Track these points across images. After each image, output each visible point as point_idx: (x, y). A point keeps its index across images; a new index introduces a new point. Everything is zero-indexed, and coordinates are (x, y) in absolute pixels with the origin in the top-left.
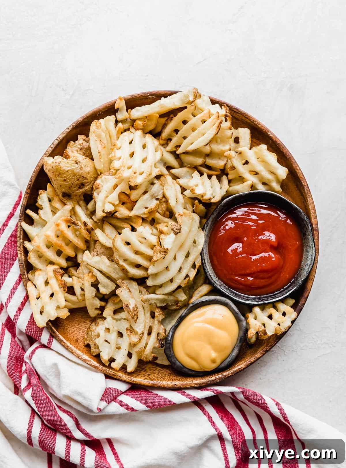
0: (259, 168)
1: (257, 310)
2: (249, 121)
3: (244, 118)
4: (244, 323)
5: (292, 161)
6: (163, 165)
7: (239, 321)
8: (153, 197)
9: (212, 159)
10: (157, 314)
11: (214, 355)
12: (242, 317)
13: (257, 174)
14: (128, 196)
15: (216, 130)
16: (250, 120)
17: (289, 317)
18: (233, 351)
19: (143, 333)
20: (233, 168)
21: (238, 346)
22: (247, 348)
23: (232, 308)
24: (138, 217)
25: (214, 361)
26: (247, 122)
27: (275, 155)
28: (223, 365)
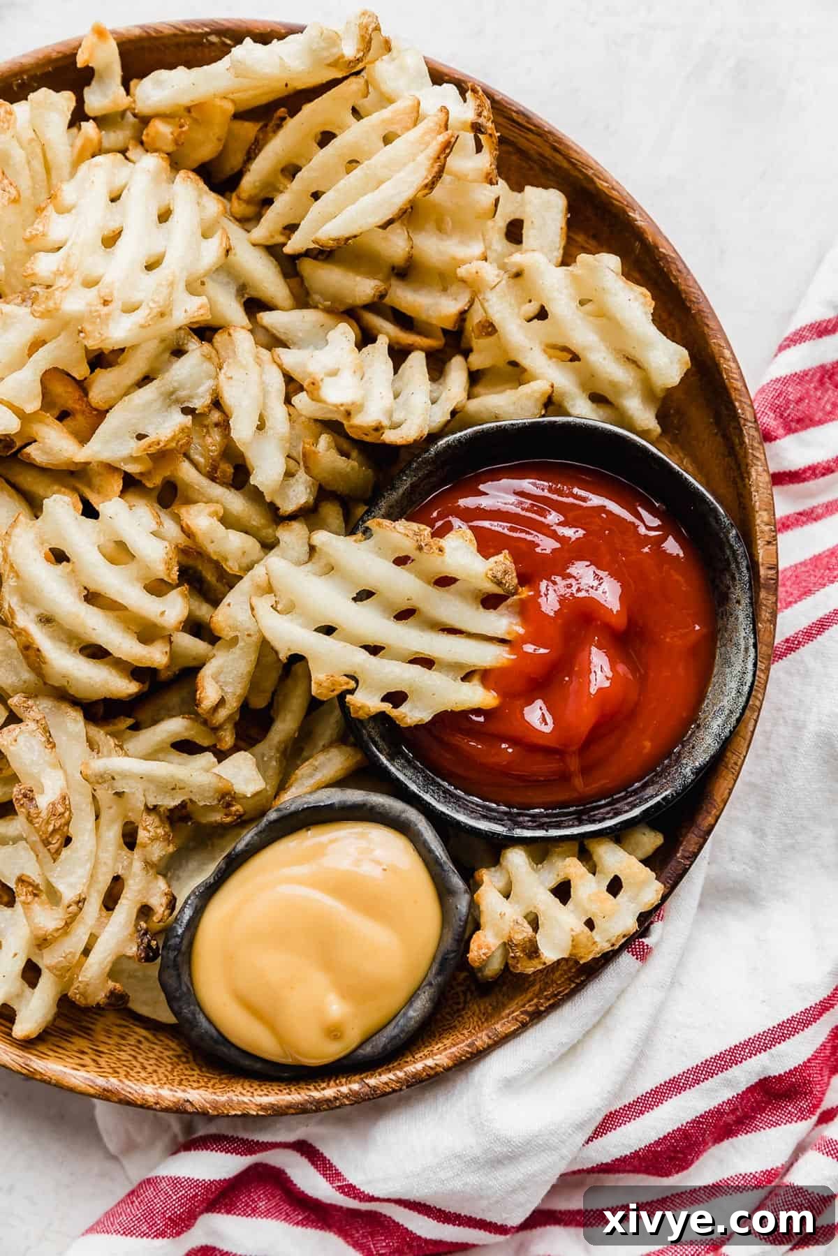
0: (583, 336)
1: (516, 858)
2: (565, 165)
3: (548, 152)
4: (462, 904)
5: (707, 325)
6: (233, 291)
7: (444, 893)
8: (171, 398)
9: (415, 290)
10: (142, 835)
11: (336, 1008)
12: (457, 881)
13: (575, 358)
14: (82, 386)
15: (429, 171)
16: (568, 158)
17: (633, 899)
18: (410, 1001)
19: (81, 902)
20: (489, 328)
21: (430, 984)
22: (469, 994)
23: (425, 843)
24: (111, 468)
25: (334, 1033)
26: (559, 168)
27: (645, 296)
28: (368, 1049)
